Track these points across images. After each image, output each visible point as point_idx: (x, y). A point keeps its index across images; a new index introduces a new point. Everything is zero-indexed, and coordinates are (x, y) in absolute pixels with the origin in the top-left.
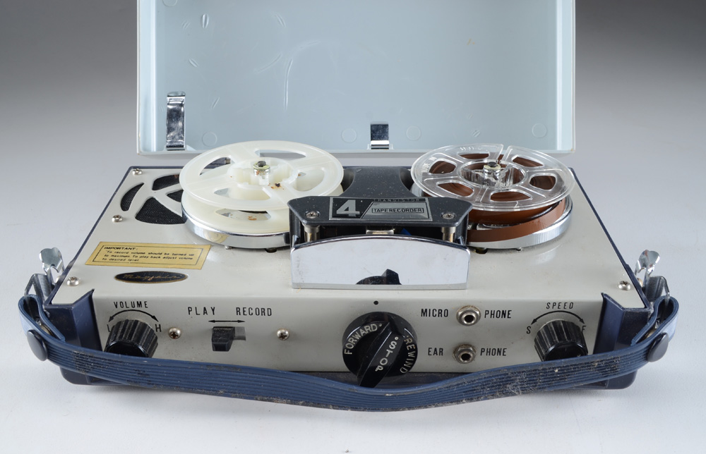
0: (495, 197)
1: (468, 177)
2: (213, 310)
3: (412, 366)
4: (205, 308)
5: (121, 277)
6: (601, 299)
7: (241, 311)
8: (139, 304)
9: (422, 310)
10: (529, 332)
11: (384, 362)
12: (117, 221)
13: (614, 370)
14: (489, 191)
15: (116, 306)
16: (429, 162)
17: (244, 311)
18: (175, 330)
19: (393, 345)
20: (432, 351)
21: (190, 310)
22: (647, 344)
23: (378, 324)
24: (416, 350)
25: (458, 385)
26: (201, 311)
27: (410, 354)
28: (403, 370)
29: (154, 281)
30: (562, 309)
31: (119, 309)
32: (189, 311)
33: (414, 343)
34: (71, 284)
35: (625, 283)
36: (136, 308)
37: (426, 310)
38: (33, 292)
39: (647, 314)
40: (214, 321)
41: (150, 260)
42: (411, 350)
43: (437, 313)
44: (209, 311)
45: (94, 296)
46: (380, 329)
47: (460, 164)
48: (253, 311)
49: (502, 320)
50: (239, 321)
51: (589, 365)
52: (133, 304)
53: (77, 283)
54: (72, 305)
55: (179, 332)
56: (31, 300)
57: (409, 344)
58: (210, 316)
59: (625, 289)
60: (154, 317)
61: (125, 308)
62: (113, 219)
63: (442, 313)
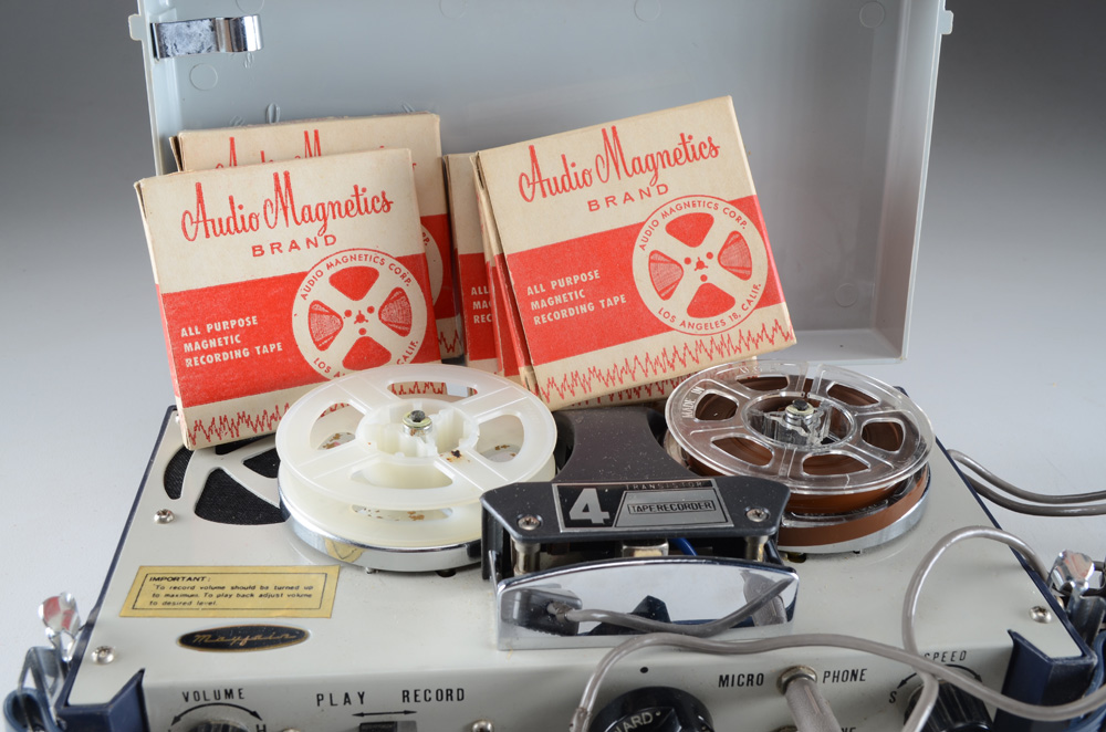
0: (809, 465)
1: (758, 424)
2: (361, 696)
4: (347, 695)
5: (189, 640)
6: (1009, 643)
7: (412, 696)
8: (229, 694)
9: (721, 677)
10: (893, 701)
12: (162, 521)
14: (800, 454)
15: (187, 699)
16: (695, 396)
17: (416, 696)
18: (291, 731)
21: (320, 698)
23: (654, 713)
26: (339, 699)
29: (250, 646)
30: (949, 662)
31: (192, 703)
32: (319, 700)
34: (100, 661)
35: (1042, 610)
36: (223, 700)
37: (727, 677)
38: (30, 683)
39: (1088, 666)
40: (362, 715)
41: (235, 602)
43: (745, 680)
44: (354, 698)
45: (146, 682)
46: (657, 720)
47: (744, 401)
48: (433, 695)
49: (851, 684)
50: (406, 712)
52: (217, 694)
53: (110, 658)
54: (107, 705)
56: (28, 699)
58: (356, 706)
59: (1041, 620)
60: (254, 714)
61: (202, 702)
62: (157, 518)
63: (754, 680)
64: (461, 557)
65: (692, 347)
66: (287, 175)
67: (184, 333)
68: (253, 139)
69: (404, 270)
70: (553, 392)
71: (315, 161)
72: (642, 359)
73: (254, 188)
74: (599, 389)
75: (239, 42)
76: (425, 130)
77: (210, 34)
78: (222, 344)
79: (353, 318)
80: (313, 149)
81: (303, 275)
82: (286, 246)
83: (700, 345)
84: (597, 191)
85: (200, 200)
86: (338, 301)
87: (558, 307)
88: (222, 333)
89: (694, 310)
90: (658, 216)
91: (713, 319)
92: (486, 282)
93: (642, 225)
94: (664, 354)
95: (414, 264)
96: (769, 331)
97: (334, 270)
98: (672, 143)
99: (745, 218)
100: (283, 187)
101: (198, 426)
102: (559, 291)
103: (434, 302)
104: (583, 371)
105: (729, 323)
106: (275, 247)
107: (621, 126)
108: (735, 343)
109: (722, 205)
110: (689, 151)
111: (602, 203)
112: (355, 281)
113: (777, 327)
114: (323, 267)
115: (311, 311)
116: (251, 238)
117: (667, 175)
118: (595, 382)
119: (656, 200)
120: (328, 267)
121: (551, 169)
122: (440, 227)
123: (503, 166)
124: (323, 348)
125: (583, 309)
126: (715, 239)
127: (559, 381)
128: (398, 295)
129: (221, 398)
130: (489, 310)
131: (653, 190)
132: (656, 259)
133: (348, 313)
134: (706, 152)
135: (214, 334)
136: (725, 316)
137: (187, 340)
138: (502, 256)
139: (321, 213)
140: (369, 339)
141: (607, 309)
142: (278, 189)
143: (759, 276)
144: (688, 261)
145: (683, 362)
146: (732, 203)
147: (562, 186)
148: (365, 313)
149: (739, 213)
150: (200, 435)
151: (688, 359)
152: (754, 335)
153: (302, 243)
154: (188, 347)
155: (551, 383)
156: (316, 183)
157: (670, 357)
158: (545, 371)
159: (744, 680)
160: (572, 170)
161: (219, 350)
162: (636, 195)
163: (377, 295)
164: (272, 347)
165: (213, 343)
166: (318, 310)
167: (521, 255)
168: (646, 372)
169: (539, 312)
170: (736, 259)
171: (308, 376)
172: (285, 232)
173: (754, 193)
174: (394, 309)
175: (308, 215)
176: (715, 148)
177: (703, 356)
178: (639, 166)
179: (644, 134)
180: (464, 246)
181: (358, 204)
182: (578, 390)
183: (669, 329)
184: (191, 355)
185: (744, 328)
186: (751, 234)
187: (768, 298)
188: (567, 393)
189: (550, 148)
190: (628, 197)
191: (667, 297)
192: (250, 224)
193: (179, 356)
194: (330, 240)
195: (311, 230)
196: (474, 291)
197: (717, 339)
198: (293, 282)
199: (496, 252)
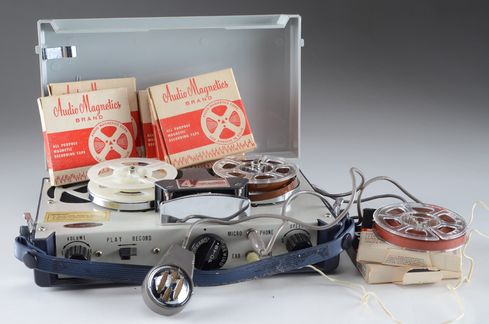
0: (257, 178)
1: (243, 169)
2: (120, 239)
3: (226, 261)
4: (116, 238)
5: (67, 226)
6: (317, 222)
7: (135, 238)
8: (81, 238)
9: (229, 232)
10: (283, 242)
11: (212, 257)
12: (50, 203)
13: (327, 254)
14: (254, 175)
15: (68, 240)
16: (222, 164)
17: (137, 239)
18: (99, 251)
19: (217, 247)
20: (234, 256)
21: (108, 239)
22: (342, 238)
23: (207, 238)
24: (227, 252)
25: (251, 267)
26: (114, 240)
27: (225, 255)
28: (221, 264)
29: (86, 227)
30: (298, 228)
31: (70, 241)
33: (226, 248)
34: (41, 230)
35: (328, 214)
36: (79, 240)
37: (231, 232)
39: (340, 226)
40: (120, 245)
41: (78, 218)
42: (225, 252)
44: (118, 239)
45: (56, 234)
46: (209, 241)
47: (238, 164)
48: (142, 238)
49: (269, 235)
50: (134, 245)
51: (315, 252)
52: (77, 238)
53: (44, 230)
54: (46, 239)
55: (101, 253)
57: (224, 249)
58: (119, 243)
59: (328, 217)
60: (88, 245)
61: (73, 241)
62: (48, 202)
63: (239, 234)
65: (221, 149)
66: (87, 96)
67: (54, 147)
68: (74, 85)
69: (125, 127)
70: (176, 163)
71: (95, 92)
72: (205, 152)
73: (76, 100)
74: (191, 162)
75: (69, 53)
76: (131, 83)
77: (61, 52)
78: (66, 151)
79: (108, 143)
80: (94, 88)
81: (92, 128)
82: (86, 119)
83: (224, 148)
84: (188, 99)
85: (59, 104)
86: (103, 137)
87: (177, 136)
88: (66, 147)
89: (222, 136)
90: (209, 107)
91: (228, 139)
92: (152, 132)
93: (203, 109)
94: (212, 151)
95: (128, 125)
96: (247, 143)
97: (102, 127)
98: (213, 83)
99: (237, 107)
100: (86, 99)
101: (58, 178)
102: (177, 131)
103: (135, 138)
104: (186, 156)
105: (234, 141)
106: (83, 119)
107: (196, 78)
108: (236, 147)
109: (230, 103)
110: (218, 86)
111: (190, 103)
112: (109, 131)
113: (250, 142)
114: (98, 126)
115: (95, 141)
116: (75, 116)
117: (211, 93)
118: (189, 160)
119: (208, 101)
120: (100, 126)
121: (173, 92)
122: (136, 115)
123: (158, 91)
124: (99, 153)
125: (185, 137)
126: (228, 114)
127: (178, 160)
128: (123, 136)
129: (66, 169)
130: (154, 142)
131: (207, 98)
132: (209, 120)
133: (107, 142)
134: (224, 86)
135: (64, 148)
136: (232, 138)
137: (55, 149)
138: (158, 120)
139: (98, 108)
140: (114, 150)
141: (193, 136)
142: (84, 100)
143: (243, 125)
144: (219, 121)
145: (219, 153)
146: (233, 102)
147: (177, 98)
148: (112, 141)
149: (235, 105)
150: (59, 181)
151: (220, 152)
152: (242, 145)
153: (92, 118)
154: (55, 151)
155: (175, 160)
156: (96, 99)
157: (214, 152)
158: (173, 157)
159: (236, 234)
160: (180, 92)
161: (65, 153)
162: (201, 100)
163: (116, 135)
164: (82, 152)
165: (63, 150)
166: (97, 140)
167: (164, 120)
168: (206, 157)
169: (171, 138)
170: (235, 120)
171: (94, 162)
172: (86, 114)
173: (240, 99)
174: (122, 141)
175: (94, 109)
176: (227, 85)
177: (225, 151)
178: (202, 91)
179: (204, 80)
180: (144, 120)
181: (110, 106)
182: (184, 162)
183: (214, 143)
184: (56, 154)
185: (239, 142)
186: (240, 112)
187: (246, 132)
188: (181, 164)
189: (172, 86)
190: (199, 101)
191: (213, 132)
192: (75, 112)
193: (53, 154)
194: (101, 117)
195: (95, 114)
196: (148, 135)
197: (230, 146)
198: (89, 131)
199: (156, 119)
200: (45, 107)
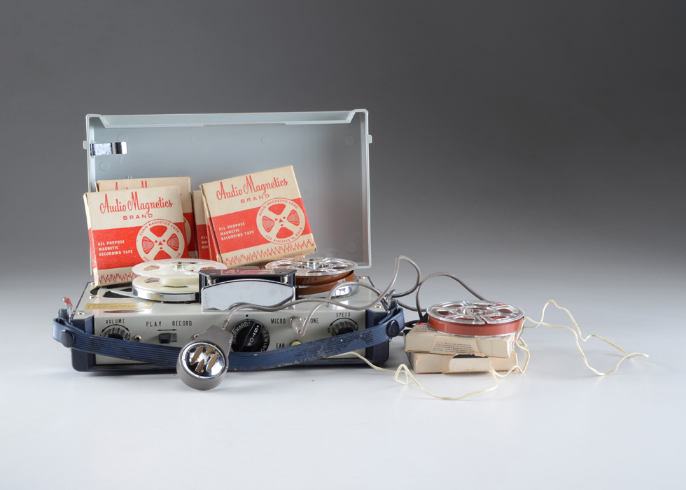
0: (310, 272)
2: (160, 323)
3: (267, 348)
4: (156, 322)
5: (107, 312)
6: (365, 311)
7: (175, 323)
8: (120, 321)
9: (271, 319)
10: (329, 332)
11: (252, 340)
12: (93, 298)
13: (371, 340)
14: (307, 270)
15: (107, 322)
17: (177, 323)
18: (138, 336)
19: (256, 330)
20: (279, 345)
21: (147, 323)
22: (387, 323)
23: (248, 323)
24: (269, 337)
26: (153, 324)
27: (266, 340)
28: (263, 350)
29: (126, 312)
30: (344, 317)
31: (109, 324)
33: (267, 333)
34: (81, 313)
35: (379, 305)
36: (118, 323)
37: (273, 319)
39: (387, 313)
40: (160, 330)
42: (266, 338)
44: (158, 324)
45: (95, 317)
46: (249, 325)
48: (182, 323)
49: (314, 324)
50: (174, 330)
52: (116, 321)
53: (83, 313)
54: (85, 320)
55: (140, 337)
56: (60, 319)
57: (265, 333)
58: (158, 327)
59: (378, 307)
60: (127, 329)
61: (112, 324)
63: (283, 321)
64: (193, 298)
65: (278, 248)
66: (136, 193)
67: (99, 244)
68: (123, 182)
69: (177, 227)
70: (228, 263)
71: (145, 189)
72: (260, 252)
73: (125, 197)
74: (244, 262)
75: (119, 150)
76: (185, 183)
77: (110, 148)
78: (112, 249)
79: (158, 243)
80: (145, 185)
81: (141, 227)
82: (135, 217)
83: (280, 248)
84: (244, 196)
85: (106, 200)
86: (153, 237)
87: (230, 235)
88: (112, 245)
89: (279, 236)
90: (266, 205)
91: (285, 239)
92: (206, 234)
93: (260, 208)
94: (268, 250)
95: (180, 226)
96: (306, 243)
97: (151, 226)
98: (271, 181)
99: (297, 205)
100: (135, 197)
101: (102, 277)
102: (230, 229)
103: (188, 242)
104: (239, 256)
105: (291, 240)
106: (131, 217)
107: (252, 175)
108: (294, 247)
109: (288, 201)
110: (276, 184)
111: (246, 200)
112: (159, 231)
113: (309, 242)
114: (147, 225)
115: (143, 240)
116: (123, 214)
117: (269, 191)
118: (243, 259)
119: (265, 199)
120: (150, 225)
121: (228, 189)
122: (190, 217)
123: (211, 188)
124: (147, 253)
125: (239, 235)
126: (286, 212)
127: (230, 259)
128: (174, 236)
129: (111, 268)
130: (207, 244)
131: (264, 196)
132: (265, 219)
133: (156, 242)
134: (283, 184)
135: (109, 245)
136: (290, 238)
137: (100, 246)
138: (210, 218)
139: (147, 206)
140: (163, 251)
141: (247, 235)
142: (133, 197)
143: (302, 224)
144: (276, 220)
145: (275, 253)
146: (293, 200)
147: (232, 195)
148: (162, 242)
149: (295, 203)
150: (103, 281)
151: (276, 252)
152: (300, 244)
153: (140, 216)
154: (100, 249)
155: (227, 260)
156: (146, 196)
157: (270, 251)
158: (225, 256)
159: (279, 321)
160: (235, 190)
161: (111, 251)
162: (258, 198)
163: (167, 236)
164: (129, 251)
165: (109, 248)
166: (145, 240)
167: (217, 217)
168: (261, 256)
169: (223, 236)
170: (293, 219)
171: (140, 261)
172: (135, 212)
173: (300, 197)
174: (173, 242)
175: (143, 207)
176: (287, 183)
177: (282, 251)
178: (259, 188)
179: (260, 178)
180: (198, 222)
181: (160, 204)
182: (237, 262)
183: (269, 242)
184: (101, 252)
185: (297, 242)
186: (299, 211)
187: (306, 232)
188: (233, 263)
189: (228, 183)
190: (255, 198)
191: (269, 231)
192: (123, 209)
193: (97, 252)
194: (151, 215)
195: (144, 212)
196: (202, 237)
197: (287, 246)
198: (137, 229)
199: (208, 217)
200: (91, 203)
